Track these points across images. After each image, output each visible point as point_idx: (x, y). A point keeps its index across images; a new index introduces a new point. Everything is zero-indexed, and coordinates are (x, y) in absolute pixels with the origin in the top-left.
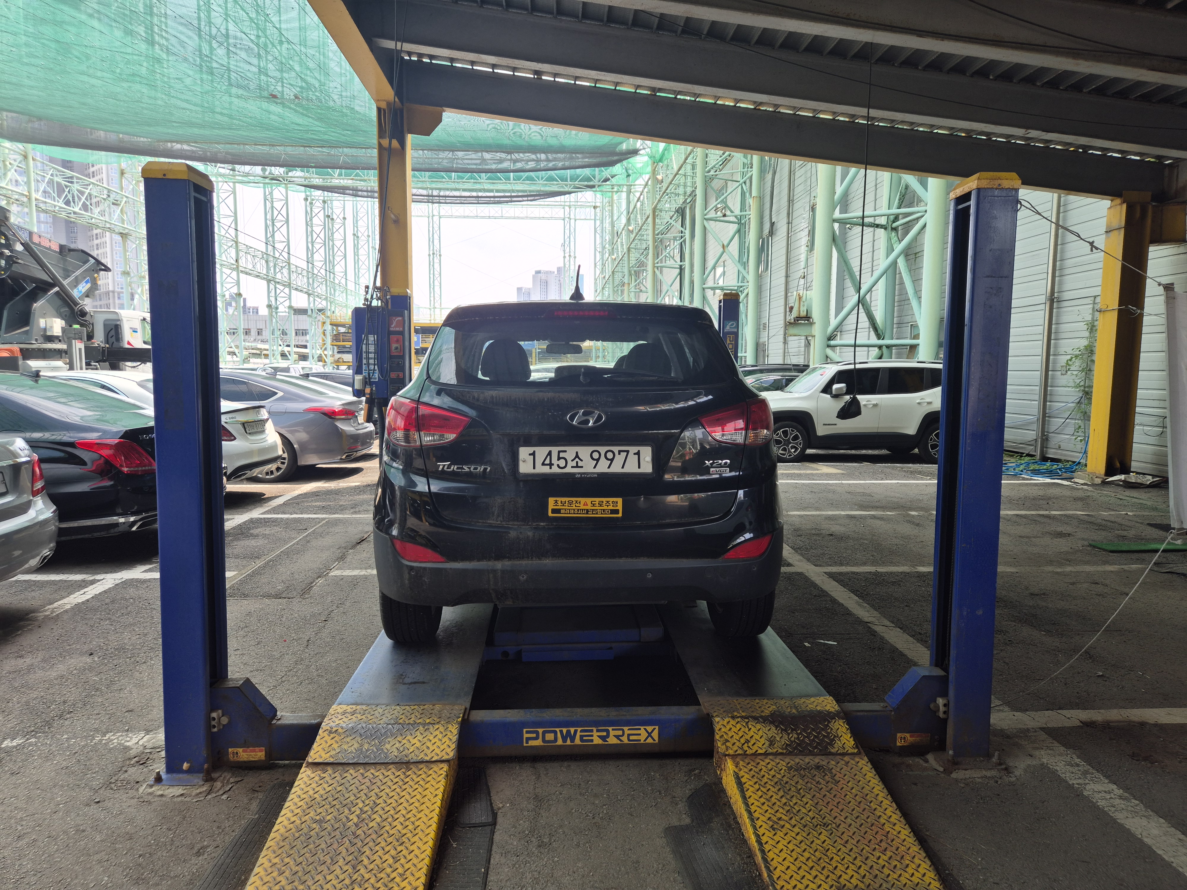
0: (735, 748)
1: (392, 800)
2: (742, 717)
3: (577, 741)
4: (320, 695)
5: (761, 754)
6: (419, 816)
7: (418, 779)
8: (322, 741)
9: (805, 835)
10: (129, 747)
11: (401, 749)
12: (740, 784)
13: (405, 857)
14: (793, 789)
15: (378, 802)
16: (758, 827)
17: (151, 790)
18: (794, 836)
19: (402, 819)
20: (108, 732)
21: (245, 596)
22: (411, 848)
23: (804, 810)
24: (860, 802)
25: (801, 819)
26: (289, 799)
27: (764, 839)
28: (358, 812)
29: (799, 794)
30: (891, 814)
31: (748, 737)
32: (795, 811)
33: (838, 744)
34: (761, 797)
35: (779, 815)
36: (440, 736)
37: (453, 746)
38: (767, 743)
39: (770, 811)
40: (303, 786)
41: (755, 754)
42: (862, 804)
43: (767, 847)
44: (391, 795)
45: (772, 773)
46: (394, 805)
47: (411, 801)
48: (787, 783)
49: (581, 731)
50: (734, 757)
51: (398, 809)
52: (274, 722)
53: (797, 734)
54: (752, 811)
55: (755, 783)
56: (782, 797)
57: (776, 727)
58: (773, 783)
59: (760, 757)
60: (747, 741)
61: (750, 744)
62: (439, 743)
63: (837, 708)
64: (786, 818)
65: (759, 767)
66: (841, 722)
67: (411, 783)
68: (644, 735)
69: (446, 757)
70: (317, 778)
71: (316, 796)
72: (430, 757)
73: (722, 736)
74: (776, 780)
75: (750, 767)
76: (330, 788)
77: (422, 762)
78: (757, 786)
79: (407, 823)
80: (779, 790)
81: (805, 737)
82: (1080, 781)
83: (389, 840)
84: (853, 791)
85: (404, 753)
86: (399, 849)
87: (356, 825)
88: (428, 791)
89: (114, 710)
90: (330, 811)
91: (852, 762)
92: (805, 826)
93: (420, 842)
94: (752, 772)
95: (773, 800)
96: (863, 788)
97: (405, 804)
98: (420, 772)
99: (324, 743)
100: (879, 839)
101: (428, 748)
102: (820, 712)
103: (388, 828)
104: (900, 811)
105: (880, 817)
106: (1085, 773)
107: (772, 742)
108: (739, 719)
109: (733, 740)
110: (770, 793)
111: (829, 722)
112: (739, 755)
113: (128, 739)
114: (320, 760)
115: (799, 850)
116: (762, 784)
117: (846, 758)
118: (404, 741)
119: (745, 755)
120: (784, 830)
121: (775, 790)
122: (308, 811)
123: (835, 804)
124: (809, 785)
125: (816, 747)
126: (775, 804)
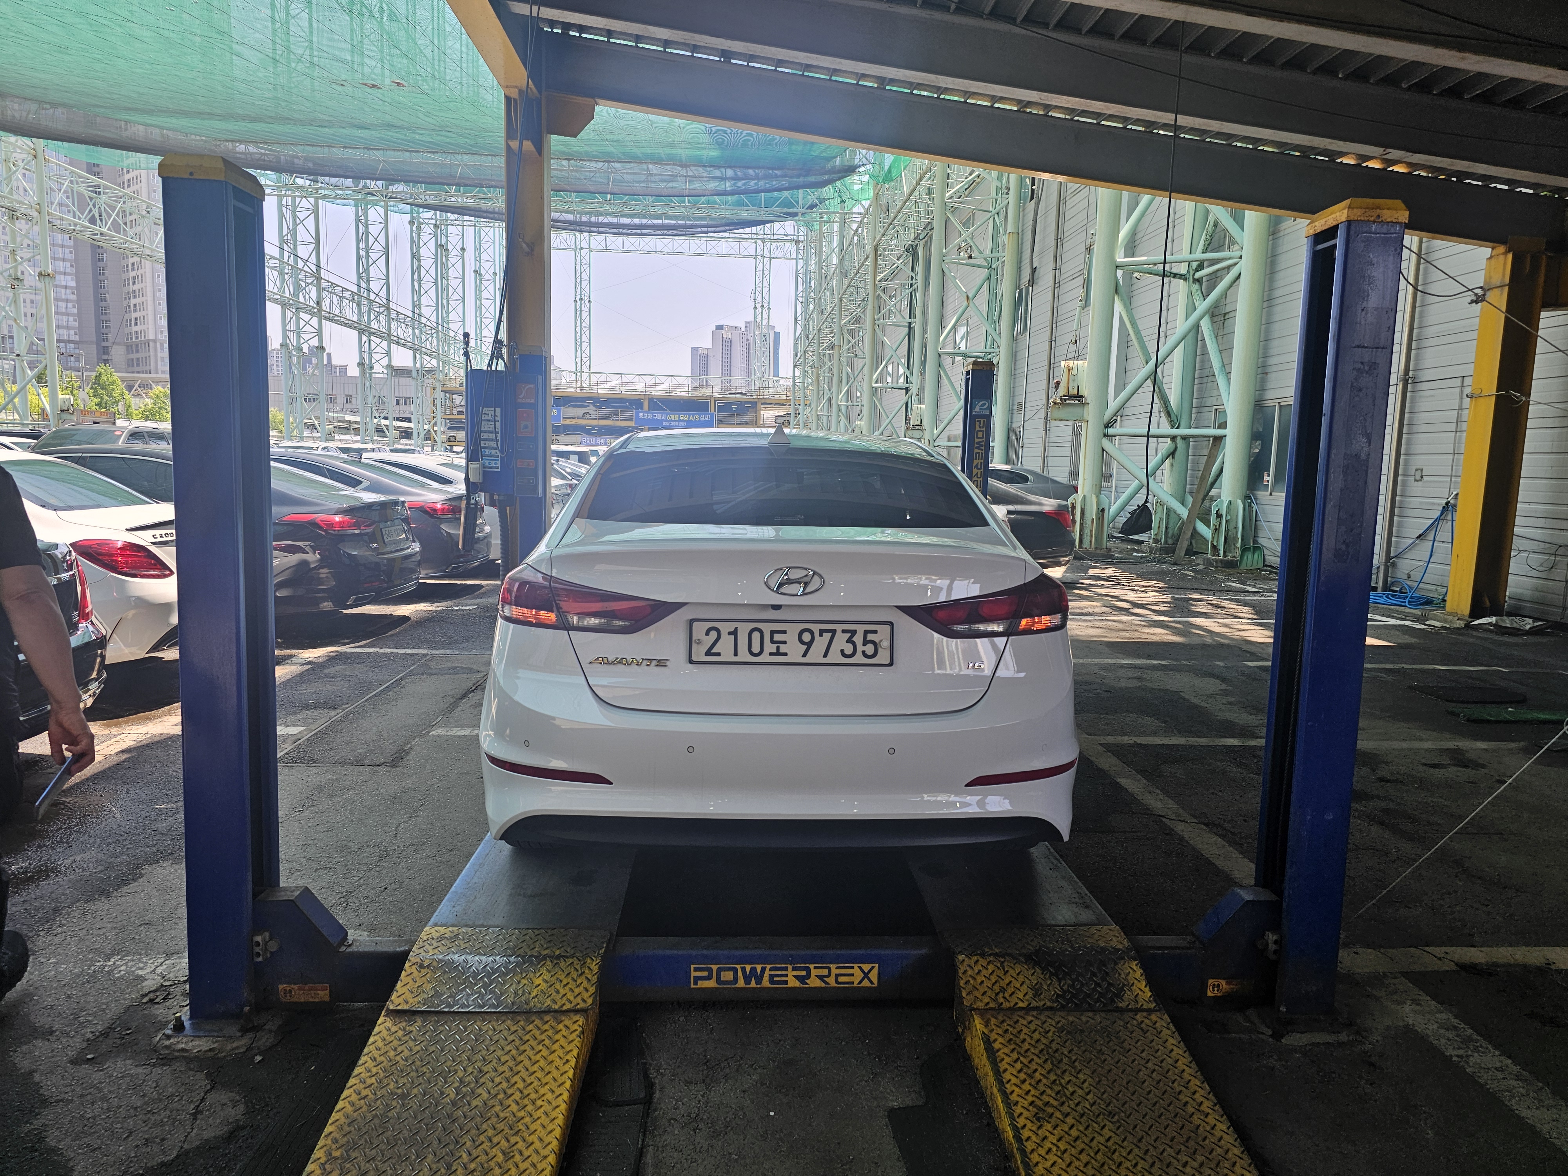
0: (986, 1000)
1: (505, 1068)
2: (995, 955)
3: (766, 983)
4: (410, 906)
5: (1022, 1009)
6: (542, 1091)
7: (543, 1037)
8: (409, 979)
9: (1082, 1128)
10: (141, 976)
11: (520, 992)
12: (991, 1053)
13: (521, 1153)
14: (1065, 1060)
15: (485, 1069)
16: (1016, 1115)
17: (167, 1043)
18: (1067, 1129)
19: (517, 1095)
20: (114, 955)
21: (312, 762)
22: (530, 1139)
23: (1080, 1092)
24: (1159, 1082)
25: (1078, 1104)
26: (360, 1062)
27: (1026, 1134)
28: (456, 1084)
29: (1074, 1068)
30: (1202, 1099)
31: (1002, 984)
32: (1068, 1093)
33: (1128, 995)
34: (1020, 1071)
35: (1045, 1098)
36: (574, 975)
37: (592, 990)
38: (1030, 994)
39: (1033, 1092)
40: (380, 1044)
41: (1014, 1009)
42: (1161, 1084)
43: (1029, 1146)
44: (503, 1059)
45: (1036, 1036)
46: (508, 1074)
47: (532, 1069)
48: (1057, 1050)
49: (770, 970)
50: (982, 1012)
51: (513, 1081)
52: (343, 949)
53: (1071, 979)
54: (1008, 1091)
55: (1013, 1051)
56: (1049, 1072)
57: (1043, 970)
58: (1037, 1052)
59: (1019, 1013)
60: (1003, 990)
61: (1007, 995)
62: (572, 985)
63: (1126, 943)
64: (1055, 1103)
65: (1019, 1026)
66: (1134, 964)
67: (532, 1043)
68: (859, 975)
69: (582, 1005)
70: (400, 1033)
71: (398, 1058)
72: (559, 1004)
73: (967, 982)
74: (1043, 1047)
75: (1005, 1026)
76: (418, 1048)
77: (548, 1011)
78: (1015, 1055)
79: (526, 1101)
80: (1045, 1061)
81: (1082, 985)
82: (1461, 1052)
83: (500, 1126)
84: (1150, 1065)
85: (523, 998)
86: (513, 1140)
87: (454, 1103)
88: (556, 1054)
89: (125, 923)
90: (416, 1082)
91: (1147, 1021)
92: (1082, 1115)
93: (543, 1132)
94: (1008, 1036)
95: (1037, 1075)
96: (1162, 1061)
97: (524, 1074)
98: (546, 1027)
99: (411, 982)
100: (1185, 1137)
101: (558, 992)
102: (1104, 949)
103: (497, 1108)
104: (1215, 1095)
105: (1186, 1104)
106: (1467, 1041)
107: (1037, 992)
108: (991, 958)
109: (982, 989)
110: (1034, 1066)
111: (1116, 964)
112: (991, 1009)
113: (141, 965)
114: (406, 1007)
115: (1073, 1151)
116: (1023, 1052)
117: (1139, 1017)
118: (524, 981)
119: (999, 1009)
120: (1053, 1120)
121: (1040, 1061)
122: (386, 1081)
123: (1124, 1083)
124: (1088, 1055)
125: (1098, 1000)
126: (1040, 1081)
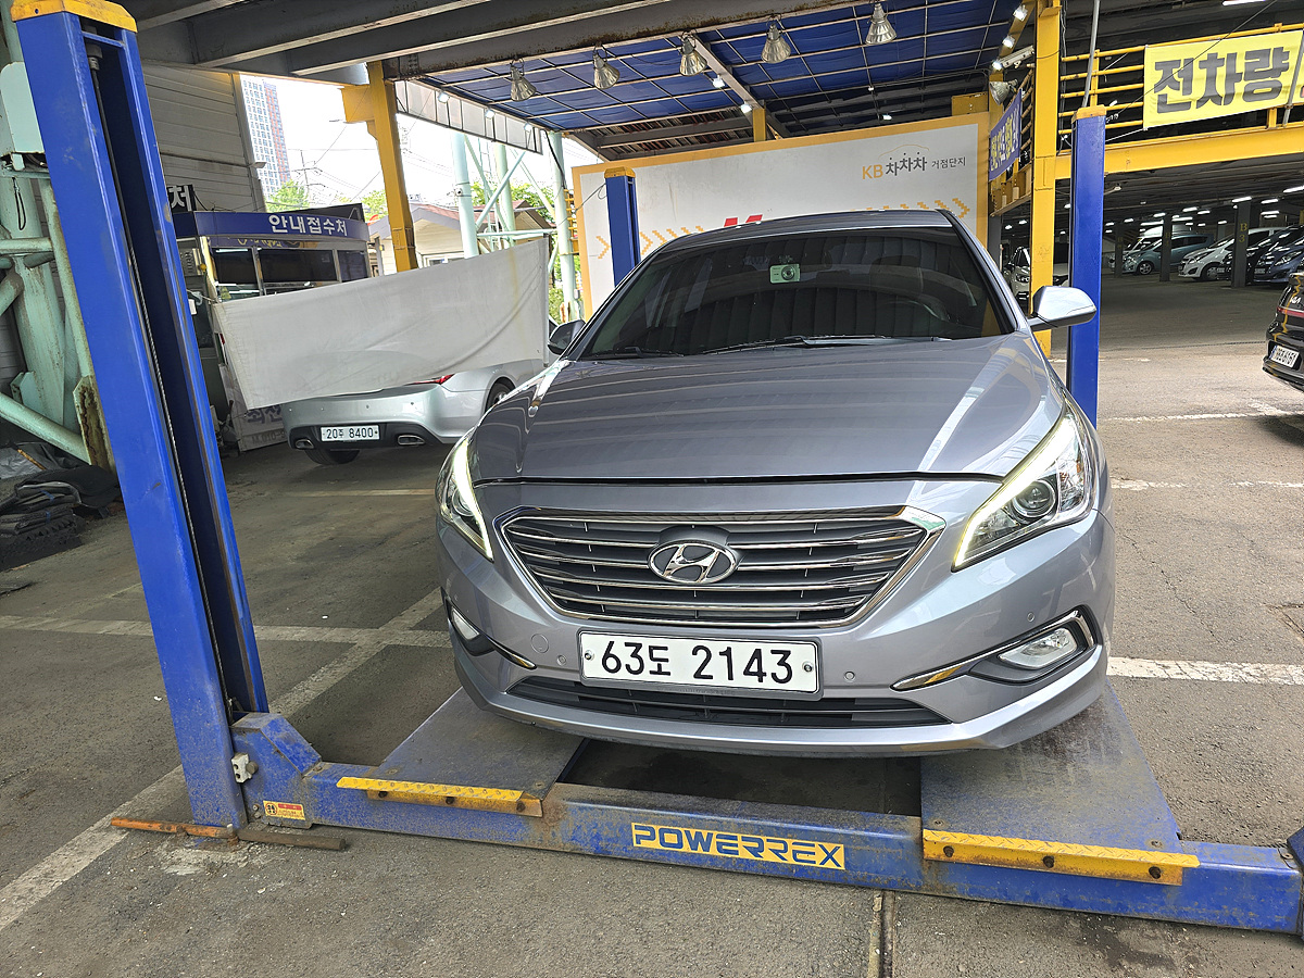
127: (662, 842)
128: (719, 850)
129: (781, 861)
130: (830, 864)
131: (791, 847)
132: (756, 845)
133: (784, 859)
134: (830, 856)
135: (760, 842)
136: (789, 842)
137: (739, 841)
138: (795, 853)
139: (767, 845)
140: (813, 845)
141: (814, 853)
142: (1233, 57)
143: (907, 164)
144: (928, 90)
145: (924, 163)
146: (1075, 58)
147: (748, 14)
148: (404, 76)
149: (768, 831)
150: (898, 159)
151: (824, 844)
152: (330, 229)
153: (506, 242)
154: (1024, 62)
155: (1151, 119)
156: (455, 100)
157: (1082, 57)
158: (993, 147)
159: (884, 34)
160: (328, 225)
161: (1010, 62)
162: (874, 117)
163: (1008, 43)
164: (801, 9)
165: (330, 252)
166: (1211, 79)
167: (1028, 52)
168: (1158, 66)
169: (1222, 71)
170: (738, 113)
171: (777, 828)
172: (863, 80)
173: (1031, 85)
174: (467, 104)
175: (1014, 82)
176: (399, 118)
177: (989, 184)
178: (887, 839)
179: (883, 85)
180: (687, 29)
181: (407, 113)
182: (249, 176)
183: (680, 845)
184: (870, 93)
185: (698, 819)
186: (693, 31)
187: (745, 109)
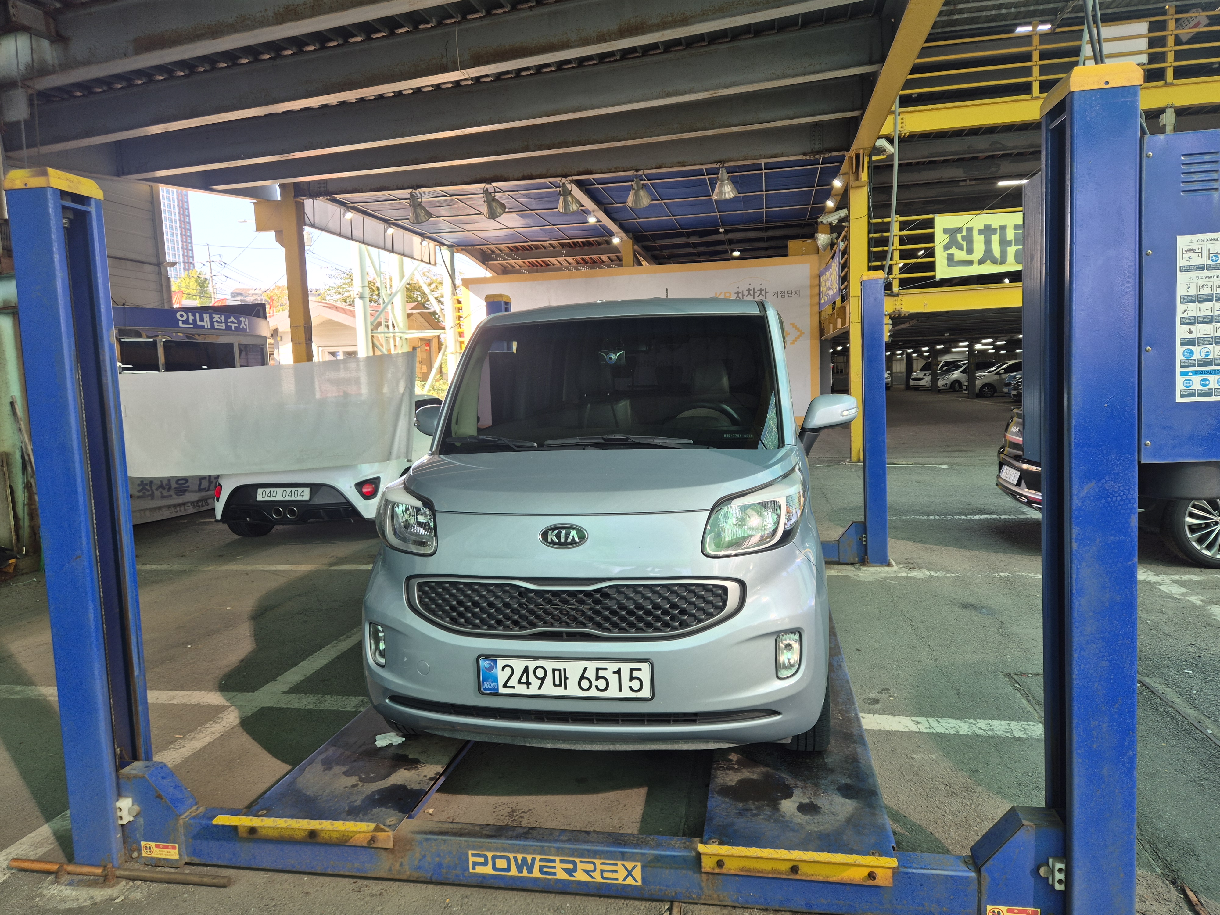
127: (494, 868)
128: (542, 872)
129: (589, 879)
130: (630, 881)
131: (599, 867)
132: (570, 866)
133: (592, 877)
134: (630, 873)
135: (574, 864)
136: (598, 862)
137: (558, 864)
138: (602, 871)
139: (580, 866)
140: (616, 865)
141: (616, 872)
142: (1003, 228)
143: (752, 292)
144: (770, 233)
145: (766, 293)
146: (880, 220)
147: (616, 168)
148: (313, 195)
149: (581, 854)
150: (744, 288)
151: (626, 863)
152: (233, 325)
153: (398, 339)
154: (841, 220)
155: (942, 271)
156: (359, 217)
157: (886, 220)
158: (822, 284)
159: (728, 191)
160: (232, 322)
161: (829, 220)
162: (726, 252)
163: (830, 204)
164: (660, 167)
165: (231, 346)
166: (988, 242)
167: (843, 213)
168: (946, 231)
169: (996, 239)
170: (609, 242)
171: (588, 851)
172: (714, 223)
173: (846, 239)
174: (369, 220)
175: (835, 235)
176: (307, 230)
177: (820, 313)
178: (675, 856)
179: (732, 227)
180: (565, 176)
181: (313, 226)
182: (159, 273)
183: (508, 869)
184: (721, 233)
185: (524, 845)
186: (570, 178)
187: (616, 241)
